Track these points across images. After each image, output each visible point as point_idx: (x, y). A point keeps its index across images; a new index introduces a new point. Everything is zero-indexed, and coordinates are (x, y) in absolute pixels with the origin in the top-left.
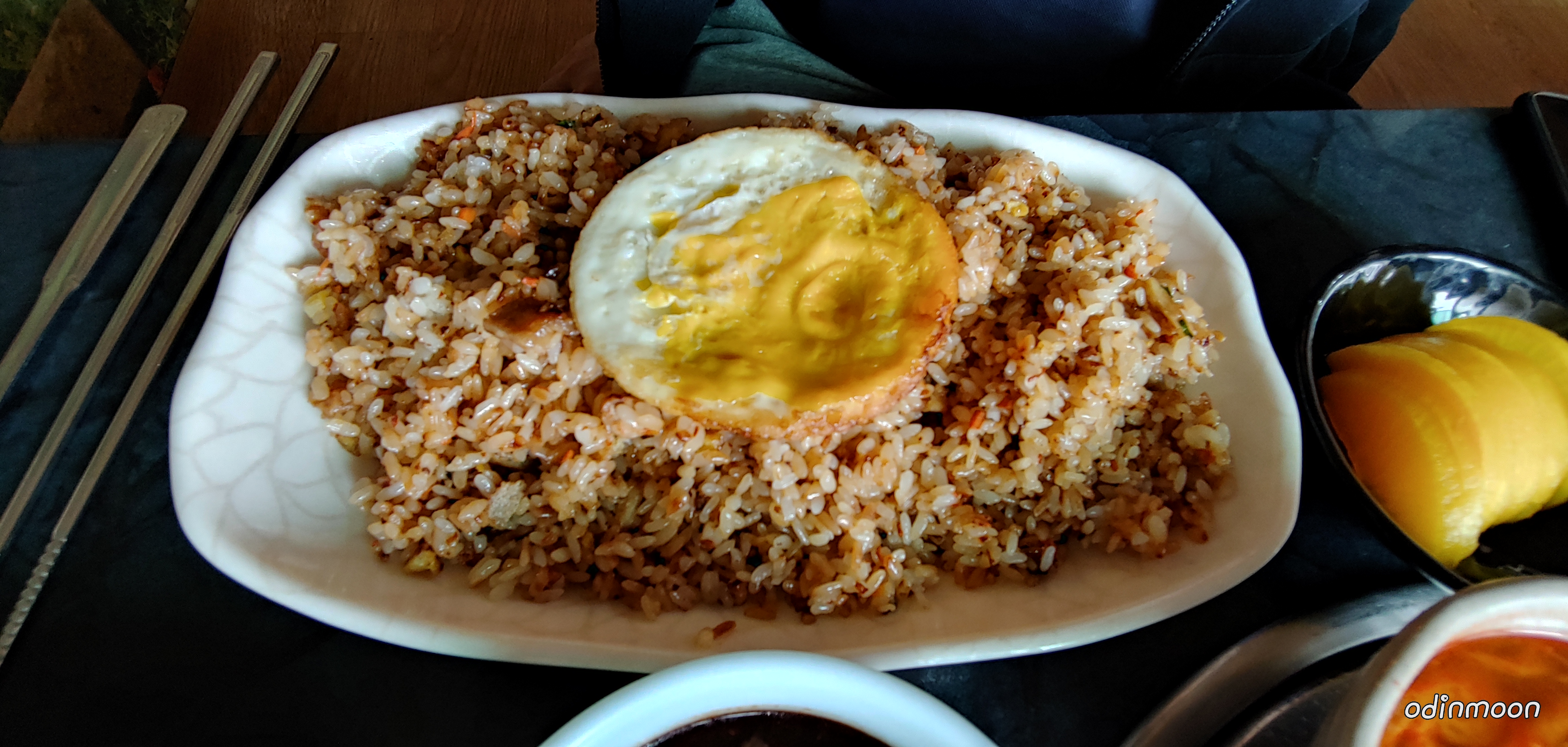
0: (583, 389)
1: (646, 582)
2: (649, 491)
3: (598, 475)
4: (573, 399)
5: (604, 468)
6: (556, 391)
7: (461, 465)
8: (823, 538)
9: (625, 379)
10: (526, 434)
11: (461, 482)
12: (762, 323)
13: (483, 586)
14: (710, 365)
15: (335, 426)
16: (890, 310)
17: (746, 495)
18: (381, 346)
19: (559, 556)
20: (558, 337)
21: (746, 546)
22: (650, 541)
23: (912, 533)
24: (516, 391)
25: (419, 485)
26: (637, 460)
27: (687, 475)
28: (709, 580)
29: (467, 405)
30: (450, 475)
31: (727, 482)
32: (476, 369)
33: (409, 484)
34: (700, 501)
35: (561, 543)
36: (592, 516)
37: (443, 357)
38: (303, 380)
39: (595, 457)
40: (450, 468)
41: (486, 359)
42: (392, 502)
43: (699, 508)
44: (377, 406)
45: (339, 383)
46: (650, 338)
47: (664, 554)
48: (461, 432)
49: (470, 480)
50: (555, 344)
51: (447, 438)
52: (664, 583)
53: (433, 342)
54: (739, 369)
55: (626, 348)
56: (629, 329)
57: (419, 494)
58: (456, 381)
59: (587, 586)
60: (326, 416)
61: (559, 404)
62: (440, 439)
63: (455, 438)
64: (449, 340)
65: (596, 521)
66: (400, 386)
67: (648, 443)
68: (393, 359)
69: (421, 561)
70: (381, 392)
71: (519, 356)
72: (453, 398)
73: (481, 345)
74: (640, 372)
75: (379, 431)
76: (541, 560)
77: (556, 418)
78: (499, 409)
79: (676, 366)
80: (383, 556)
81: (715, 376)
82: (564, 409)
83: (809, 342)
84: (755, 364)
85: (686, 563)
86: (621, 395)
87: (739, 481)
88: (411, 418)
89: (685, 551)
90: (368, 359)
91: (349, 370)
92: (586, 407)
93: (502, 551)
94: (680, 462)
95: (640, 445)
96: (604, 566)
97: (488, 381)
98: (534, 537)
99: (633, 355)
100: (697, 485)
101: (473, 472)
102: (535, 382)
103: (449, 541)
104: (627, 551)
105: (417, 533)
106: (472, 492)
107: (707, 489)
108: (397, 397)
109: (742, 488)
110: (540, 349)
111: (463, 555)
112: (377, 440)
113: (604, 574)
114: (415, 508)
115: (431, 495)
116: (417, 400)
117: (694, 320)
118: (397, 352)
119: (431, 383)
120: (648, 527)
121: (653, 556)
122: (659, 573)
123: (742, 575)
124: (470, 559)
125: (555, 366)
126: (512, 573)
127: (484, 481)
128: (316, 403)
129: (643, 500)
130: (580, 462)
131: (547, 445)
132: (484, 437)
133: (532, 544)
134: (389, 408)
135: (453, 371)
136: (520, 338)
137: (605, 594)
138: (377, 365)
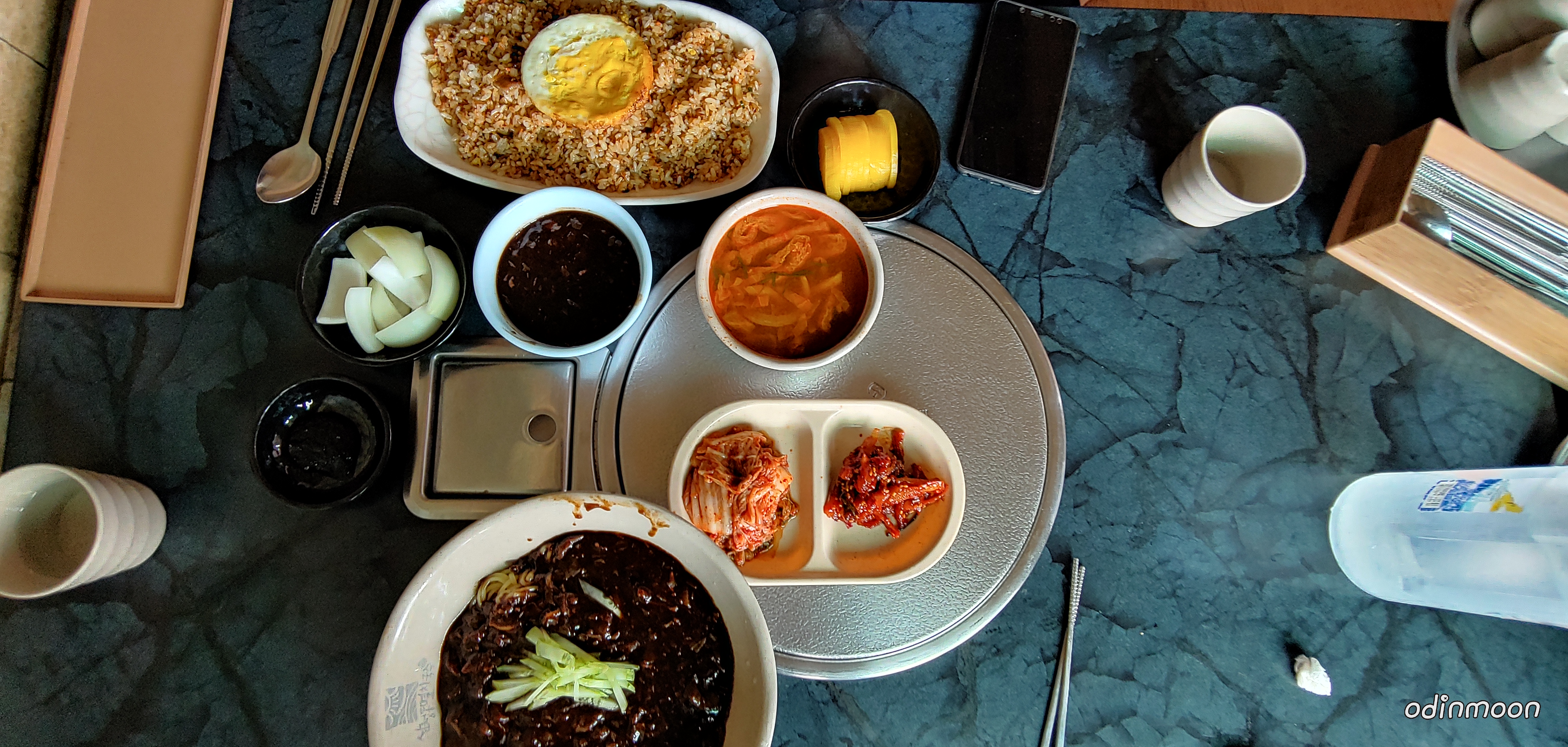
0: (527, 109)
1: (547, 175)
2: (549, 146)
3: (531, 138)
4: (523, 112)
5: (534, 136)
6: (517, 108)
7: (487, 131)
8: (604, 166)
9: (538, 106)
10: (508, 122)
11: (487, 138)
12: (585, 90)
13: (495, 171)
14: (565, 103)
15: (444, 115)
16: (627, 90)
17: (580, 150)
18: (458, 87)
19: (519, 163)
20: (517, 90)
21: (580, 167)
22: (548, 162)
23: (636, 169)
24: (504, 107)
25: (474, 137)
26: (546, 135)
27: (561, 140)
28: (568, 177)
29: (488, 111)
30: (483, 134)
31: (575, 145)
32: (491, 99)
33: (471, 136)
34: (565, 150)
35: (520, 160)
36: (530, 152)
37: (480, 93)
38: (431, 98)
39: (531, 132)
40: (484, 132)
41: (494, 95)
42: (466, 141)
43: (564, 153)
44: (458, 109)
45: (444, 99)
46: (547, 93)
47: (554, 167)
48: (487, 119)
49: (490, 137)
50: (516, 92)
51: (483, 122)
52: (553, 176)
53: (477, 88)
54: (574, 106)
55: (538, 95)
56: (540, 89)
57: (474, 139)
58: (485, 102)
59: (528, 175)
60: (441, 112)
61: (518, 113)
62: (480, 122)
63: (485, 122)
64: (481, 88)
65: (531, 154)
66: (465, 102)
67: (549, 129)
68: (463, 93)
69: (476, 161)
70: (459, 104)
71: (505, 95)
72: (484, 108)
73: (492, 90)
74: (543, 104)
75: (460, 118)
76: (513, 164)
77: (517, 117)
78: (499, 113)
79: (555, 103)
80: (464, 159)
81: (567, 108)
82: (520, 115)
83: (599, 98)
84: (579, 104)
85: (560, 170)
86: (538, 112)
87: (577, 144)
88: (470, 114)
89: (560, 166)
90: (454, 92)
91: (448, 96)
92: (528, 115)
93: (502, 161)
94: (559, 137)
95: (546, 130)
96: (533, 168)
97: (495, 103)
98: (511, 157)
99: (541, 98)
100: (564, 145)
101: (491, 134)
102: (510, 105)
103: (484, 155)
104: (541, 164)
105: (475, 151)
106: (491, 141)
107: (568, 146)
108: (464, 106)
109: (579, 147)
110: (511, 94)
111: (489, 161)
112: (459, 121)
113: (534, 171)
114: (473, 144)
115: (478, 140)
116: (472, 108)
117: (562, 88)
118: (464, 90)
119: (477, 102)
120: (548, 158)
121: (550, 167)
122: (552, 173)
123: (577, 176)
124: (491, 163)
125: (517, 100)
126: (504, 167)
127: (494, 137)
128: (437, 106)
129: (547, 149)
130: (525, 133)
131: (515, 127)
132: (494, 122)
133: (511, 160)
134: (462, 110)
135: (483, 99)
136: (504, 89)
137: (534, 178)
138: (457, 94)
